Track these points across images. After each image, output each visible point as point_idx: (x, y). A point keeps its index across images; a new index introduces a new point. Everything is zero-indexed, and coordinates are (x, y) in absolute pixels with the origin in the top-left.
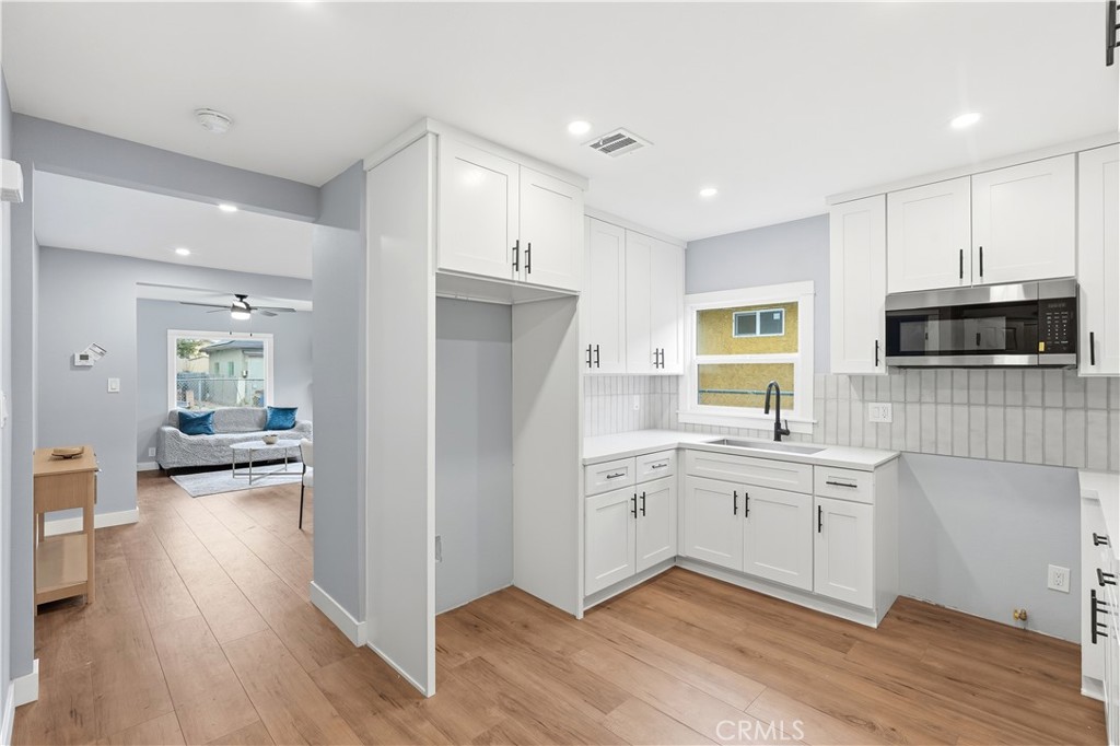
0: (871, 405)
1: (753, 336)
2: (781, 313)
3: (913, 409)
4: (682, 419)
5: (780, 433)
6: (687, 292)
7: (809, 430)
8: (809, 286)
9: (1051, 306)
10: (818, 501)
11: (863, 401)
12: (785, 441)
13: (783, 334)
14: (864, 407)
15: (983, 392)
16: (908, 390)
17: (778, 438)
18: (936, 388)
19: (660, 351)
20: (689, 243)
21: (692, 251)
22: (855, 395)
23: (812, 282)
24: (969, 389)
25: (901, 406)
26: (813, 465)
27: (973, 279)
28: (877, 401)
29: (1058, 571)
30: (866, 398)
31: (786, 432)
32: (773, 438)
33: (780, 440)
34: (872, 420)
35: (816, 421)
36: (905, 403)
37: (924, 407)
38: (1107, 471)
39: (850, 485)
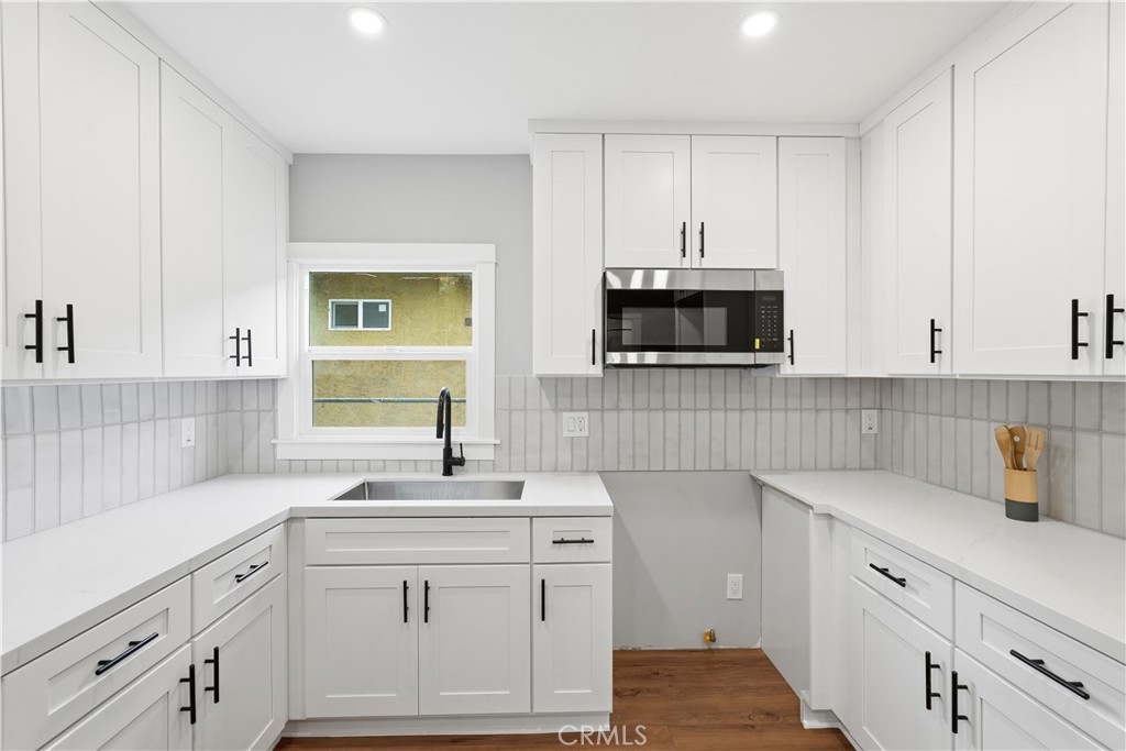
0: (566, 415)
1: (354, 329)
2: (387, 304)
3: (610, 417)
4: (283, 453)
5: (451, 463)
6: (292, 238)
7: (488, 454)
8: (488, 251)
9: (766, 299)
10: (540, 572)
11: (556, 410)
12: (459, 476)
13: (389, 329)
14: (557, 418)
15: (677, 395)
16: (605, 394)
17: (448, 472)
18: (633, 391)
19: (243, 334)
20: (296, 156)
21: (301, 168)
22: (546, 404)
23: (493, 246)
24: (664, 392)
25: (599, 414)
26: (531, 518)
27: (693, 259)
28: (572, 411)
29: (735, 579)
30: (559, 407)
31: (461, 462)
32: (442, 472)
33: (451, 474)
34: (566, 434)
35: (498, 442)
36: (602, 410)
37: (622, 415)
38: (771, 470)
39: (583, 541)
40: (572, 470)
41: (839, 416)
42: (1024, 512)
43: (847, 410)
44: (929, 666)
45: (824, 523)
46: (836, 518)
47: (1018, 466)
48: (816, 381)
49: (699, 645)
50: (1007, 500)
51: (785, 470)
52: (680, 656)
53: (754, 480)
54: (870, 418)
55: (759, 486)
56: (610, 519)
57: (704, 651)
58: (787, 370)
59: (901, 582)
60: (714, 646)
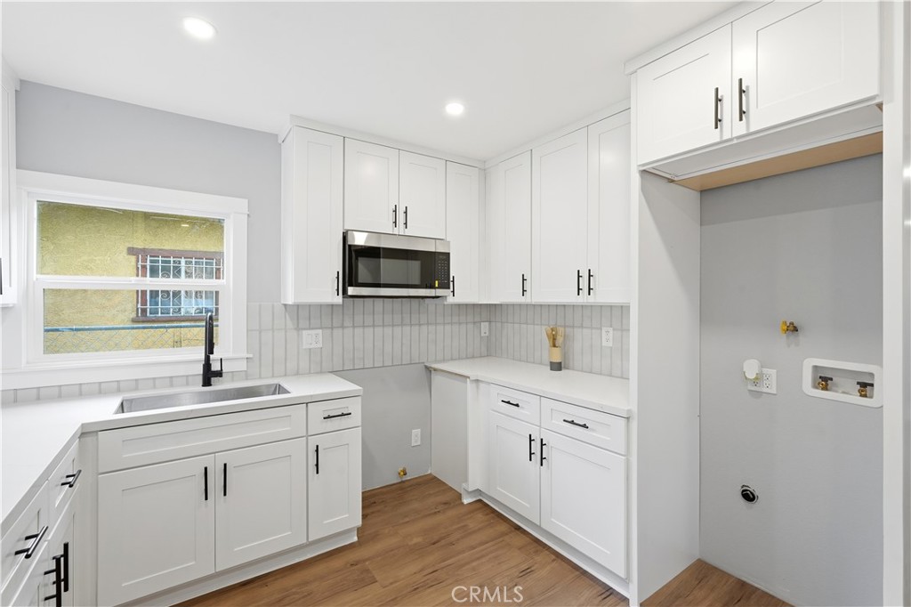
0: (305, 333)
3: (338, 332)
5: (210, 375)
6: (18, 165)
7: (242, 366)
8: (242, 204)
9: (441, 256)
10: (315, 441)
11: (298, 329)
12: (218, 385)
14: (298, 335)
16: (334, 317)
17: (207, 383)
20: (22, 83)
22: (290, 324)
23: (246, 200)
25: (329, 331)
26: (307, 403)
27: (400, 230)
28: (310, 329)
29: (416, 432)
30: (300, 326)
31: (219, 374)
32: (201, 383)
33: (210, 385)
34: (305, 346)
35: (251, 356)
36: (332, 328)
37: (346, 331)
38: (436, 361)
39: (343, 415)
40: (310, 373)
41: (470, 326)
42: (557, 367)
43: (474, 323)
44: (531, 440)
45: (474, 385)
46: (482, 381)
47: (554, 346)
48: (459, 306)
49: (395, 480)
50: (551, 363)
51: (444, 360)
52: (384, 490)
53: (427, 368)
54: (485, 326)
55: (429, 370)
56: (359, 398)
57: (400, 483)
58: (451, 300)
59: (517, 405)
60: (405, 478)
